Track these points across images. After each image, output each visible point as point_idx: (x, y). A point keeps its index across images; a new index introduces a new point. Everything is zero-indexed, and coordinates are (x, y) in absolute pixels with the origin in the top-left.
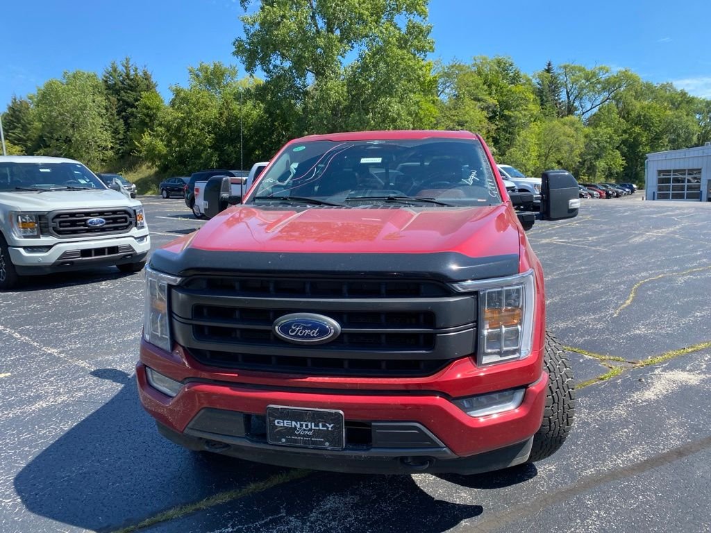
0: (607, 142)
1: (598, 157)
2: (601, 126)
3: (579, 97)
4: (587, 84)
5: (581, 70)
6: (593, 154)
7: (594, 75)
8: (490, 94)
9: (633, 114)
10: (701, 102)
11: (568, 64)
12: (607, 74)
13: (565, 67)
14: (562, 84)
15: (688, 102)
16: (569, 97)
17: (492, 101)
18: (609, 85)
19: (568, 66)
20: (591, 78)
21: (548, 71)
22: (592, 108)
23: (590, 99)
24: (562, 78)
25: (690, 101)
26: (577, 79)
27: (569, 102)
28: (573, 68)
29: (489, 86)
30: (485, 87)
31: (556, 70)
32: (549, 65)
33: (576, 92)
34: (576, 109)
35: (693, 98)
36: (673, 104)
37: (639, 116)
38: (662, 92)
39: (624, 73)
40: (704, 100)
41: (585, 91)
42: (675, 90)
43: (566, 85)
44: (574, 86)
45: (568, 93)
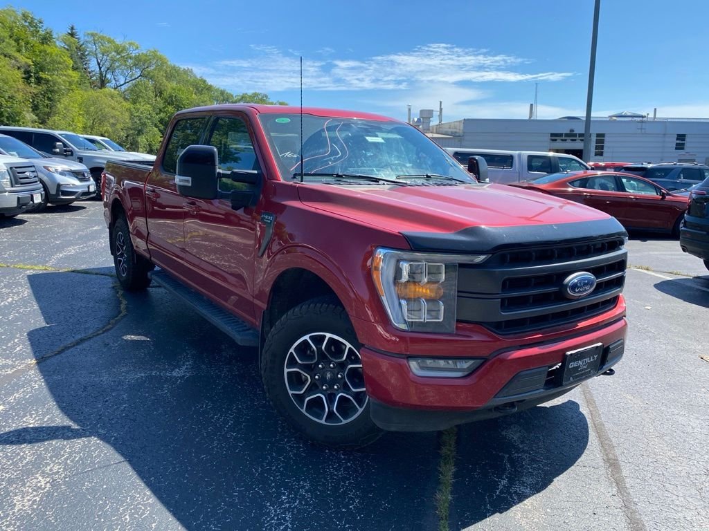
0: (147, 118)
1: (140, 132)
2: (140, 102)
3: (111, 69)
4: (118, 57)
5: (110, 41)
6: (134, 129)
7: (124, 49)
8: (19, 51)
9: (166, 94)
10: (217, 90)
11: (96, 32)
12: (137, 51)
13: (92, 35)
14: (91, 52)
15: (207, 89)
16: (100, 68)
17: (23, 59)
18: (139, 62)
19: (96, 34)
20: (122, 51)
21: (72, 35)
22: (125, 83)
23: (122, 74)
24: (91, 47)
25: (209, 88)
26: (107, 49)
27: (101, 74)
28: (102, 38)
29: (17, 41)
30: (13, 43)
31: (82, 36)
32: (72, 28)
33: (107, 64)
34: (109, 81)
35: (211, 86)
36: (197, 89)
37: (171, 97)
38: (185, 76)
39: (153, 52)
40: (218, 89)
41: (117, 64)
42: (195, 77)
43: (96, 54)
44: (105, 57)
45: (99, 64)
